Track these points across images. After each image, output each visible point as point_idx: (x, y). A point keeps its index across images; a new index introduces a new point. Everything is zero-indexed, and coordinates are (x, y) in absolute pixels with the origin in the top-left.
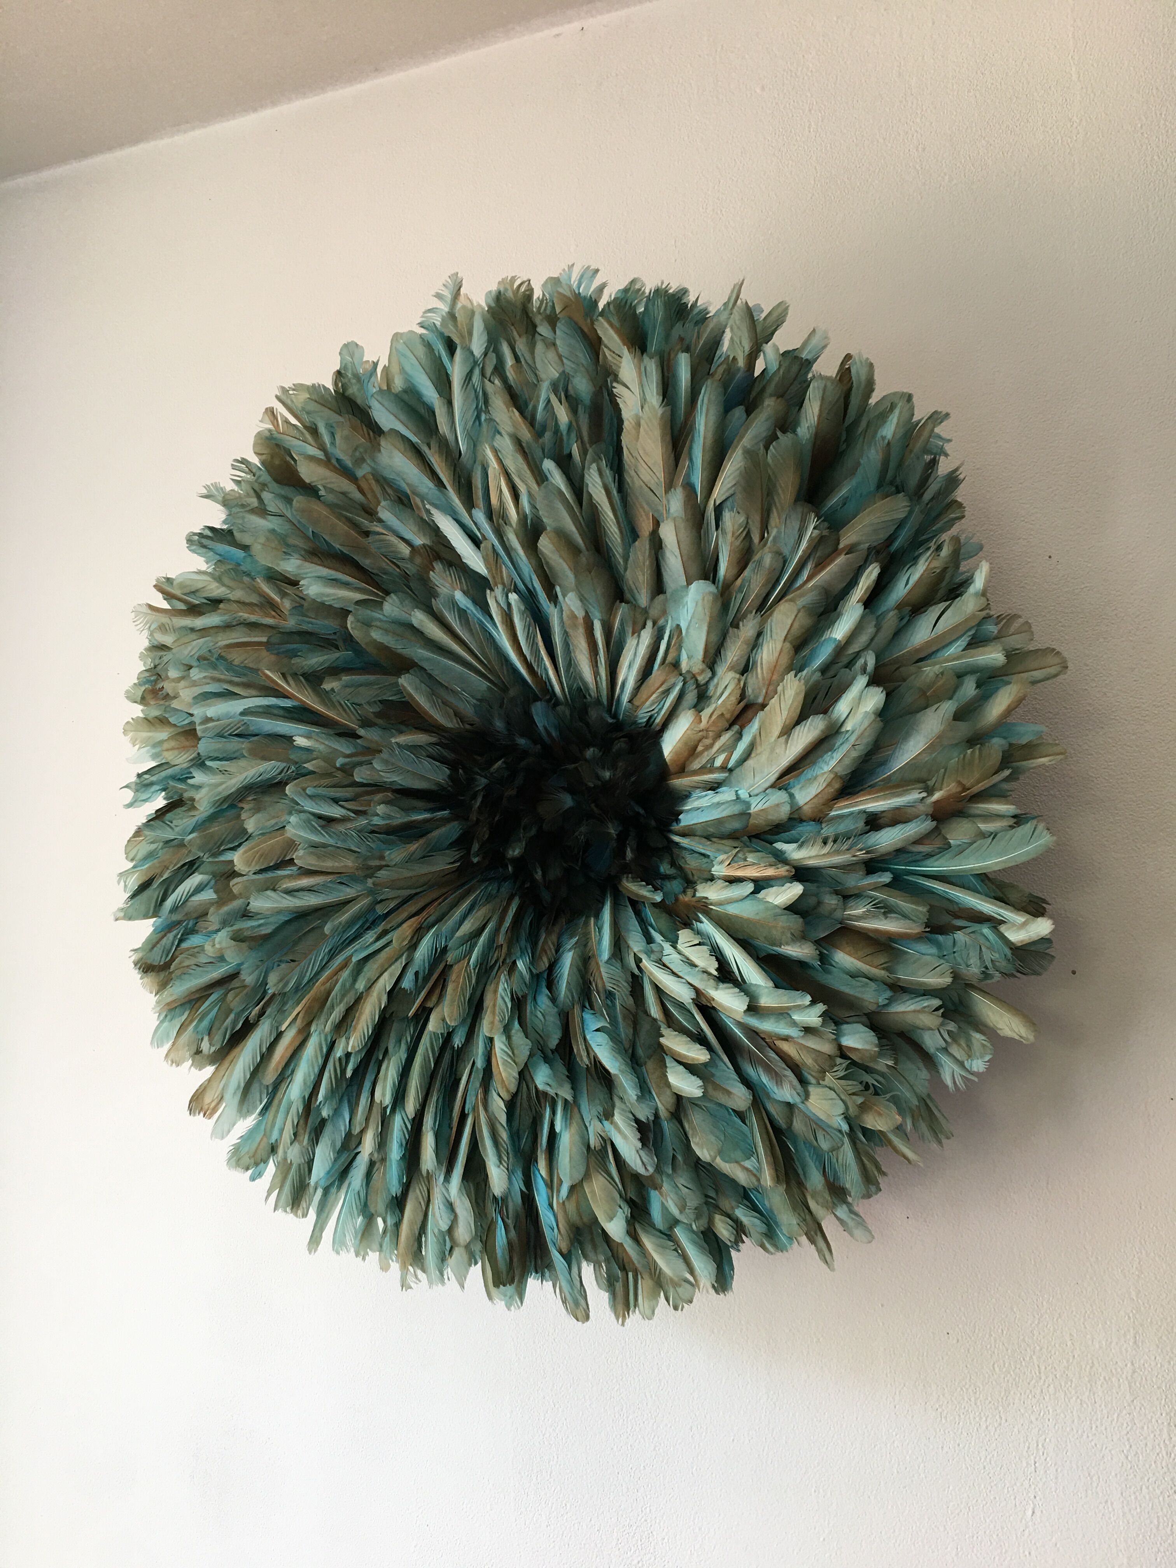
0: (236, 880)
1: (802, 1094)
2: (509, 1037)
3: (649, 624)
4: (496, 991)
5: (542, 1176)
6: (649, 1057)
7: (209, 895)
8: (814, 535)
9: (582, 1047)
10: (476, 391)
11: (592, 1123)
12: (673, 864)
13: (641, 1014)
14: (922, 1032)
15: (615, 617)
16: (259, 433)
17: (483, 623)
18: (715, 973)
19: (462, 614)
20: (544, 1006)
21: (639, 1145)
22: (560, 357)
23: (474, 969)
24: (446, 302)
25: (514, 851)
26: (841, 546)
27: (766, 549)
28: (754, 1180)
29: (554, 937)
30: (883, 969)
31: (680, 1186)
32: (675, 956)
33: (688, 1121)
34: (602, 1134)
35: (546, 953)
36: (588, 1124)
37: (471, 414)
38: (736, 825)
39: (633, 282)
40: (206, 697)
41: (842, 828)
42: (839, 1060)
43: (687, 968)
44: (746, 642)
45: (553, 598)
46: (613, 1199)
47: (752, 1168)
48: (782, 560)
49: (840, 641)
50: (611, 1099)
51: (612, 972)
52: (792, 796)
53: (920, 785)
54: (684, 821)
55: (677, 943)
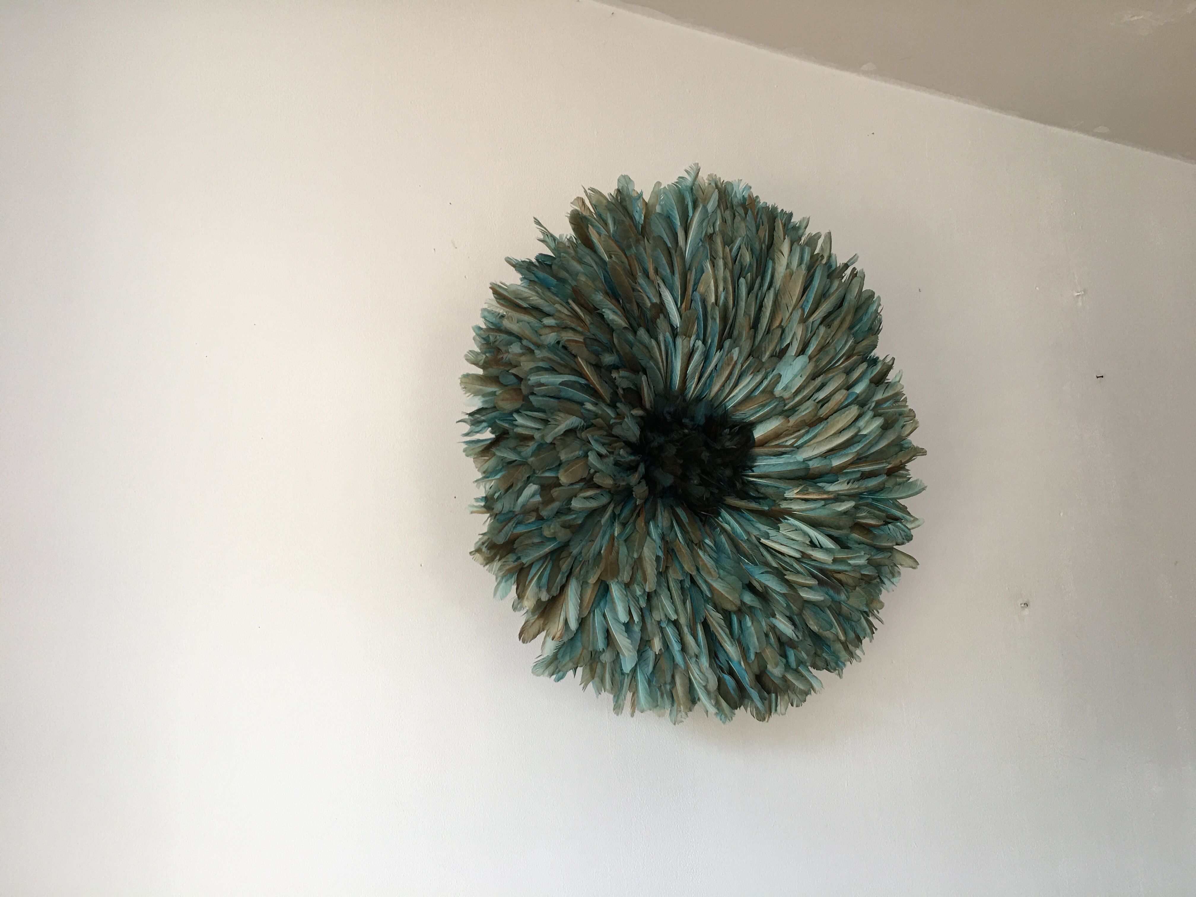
0: (557, 489)
1: (848, 596)
3: (763, 370)
7: (538, 499)
8: (850, 345)
12: (758, 491)
14: (883, 567)
15: (747, 363)
16: (572, 211)
18: (809, 544)
19: (666, 343)
21: (793, 628)
22: (747, 227)
23: (685, 545)
24: (691, 176)
26: (856, 351)
27: (832, 346)
28: (836, 637)
30: (871, 540)
31: (807, 645)
32: (780, 536)
33: (804, 614)
34: (769, 624)
36: (761, 621)
38: (802, 474)
40: (538, 370)
41: (852, 476)
42: (861, 580)
43: (790, 541)
46: (777, 656)
48: (835, 353)
49: (859, 393)
52: (831, 462)
53: (884, 461)
54: (757, 471)
55: (779, 529)
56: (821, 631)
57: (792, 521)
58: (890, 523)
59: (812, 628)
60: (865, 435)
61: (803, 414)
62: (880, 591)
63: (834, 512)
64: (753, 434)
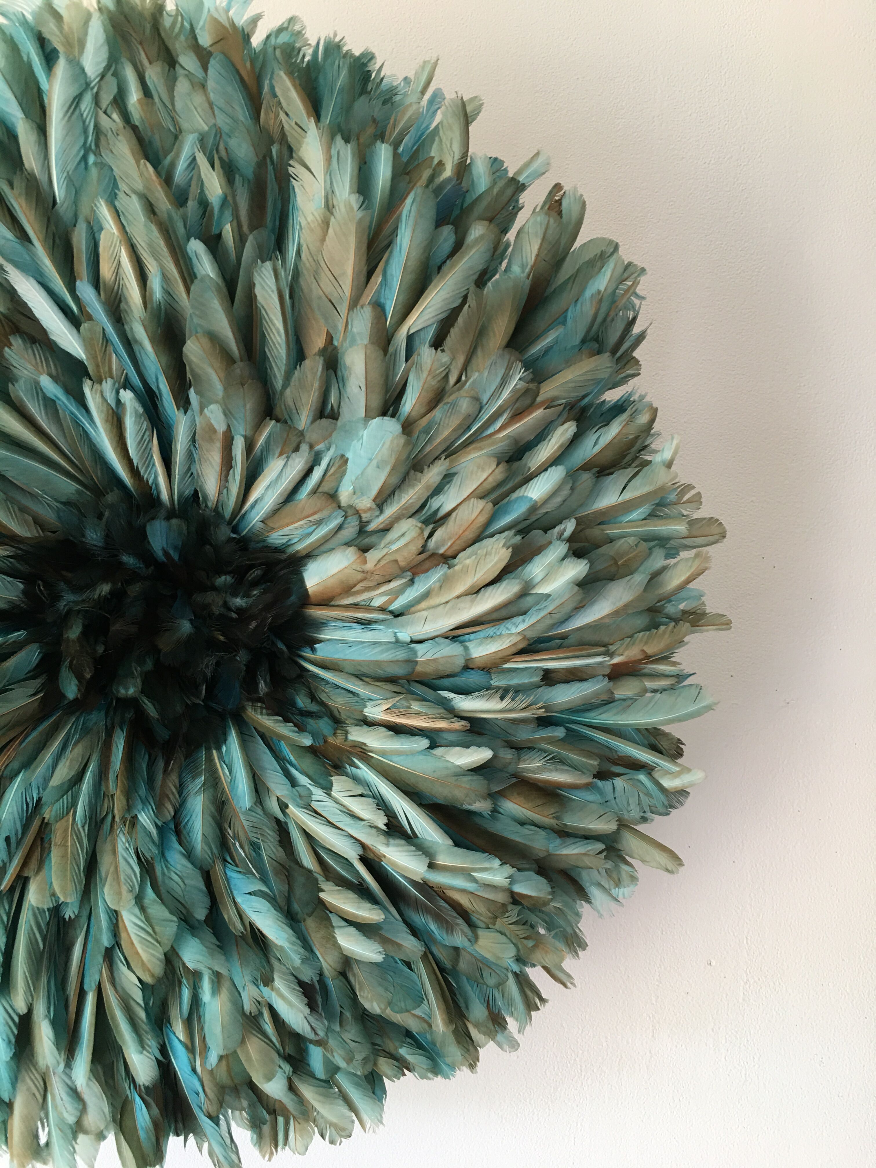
1: (473, 939)
2: (143, 909)
3: (304, 447)
4: (114, 852)
5: (180, 1040)
6: (310, 915)
8: (518, 386)
9: (233, 912)
10: (84, 122)
11: (246, 988)
12: (313, 698)
13: (293, 865)
14: (581, 870)
15: (261, 434)
17: (76, 417)
18: (384, 828)
19: (50, 404)
20: (179, 867)
21: (307, 1011)
22: (211, 105)
23: (83, 827)
25: (127, 689)
26: (539, 399)
27: (462, 392)
28: (426, 1026)
29: (174, 778)
30: (553, 818)
31: (349, 1041)
32: (329, 803)
33: (354, 975)
34: (260, 999)
35: (169, 798)
36: (240, 989)
37: (76, 152)
38: (399, 671)
39: (292, 20)
41: (515, 681)
42: (510, 907)
43: (348, 820)
44: (427, 487)
45: (184, 403)
46: (272, 1061)
47: (423, 1016)
48: (478, 406)
49: (536, 502)
50: (268, 961)
51: (253, 819)
52: (466, 648)
53: (602, 649)
54: (322, 651)
55: (331, 790)
56: (388, 1011)
57: (365, 772)
58: (618, 775)
59: (367, 1006)
60: (548, 596)
61: (394, 547)
62: (578, 915)
63: (447, 768)
64: (302, 581)
